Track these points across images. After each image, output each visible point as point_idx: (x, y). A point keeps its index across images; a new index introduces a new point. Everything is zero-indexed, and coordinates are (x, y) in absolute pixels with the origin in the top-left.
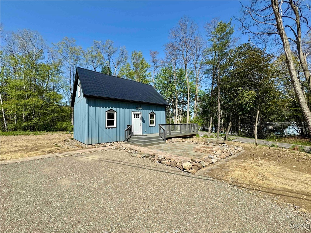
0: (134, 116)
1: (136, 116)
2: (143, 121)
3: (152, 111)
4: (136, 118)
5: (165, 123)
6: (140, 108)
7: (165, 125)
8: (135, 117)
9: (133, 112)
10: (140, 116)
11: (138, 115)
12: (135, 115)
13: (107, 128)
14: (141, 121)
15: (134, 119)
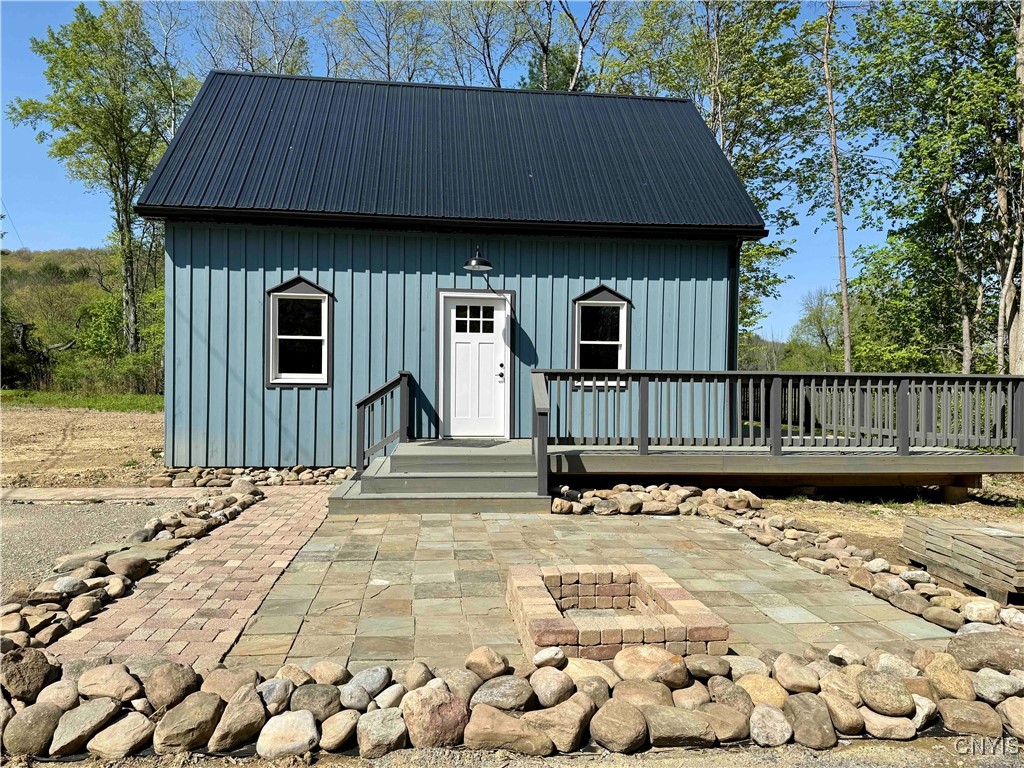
0: (454, 319)
1: (476, 318)
2: (521, 346)
3: (593, 284)
4: (475, 328)
5: (720, 366)
6: (474, 262)
7: (721, 378)
8: (461, 327)
9: (442, 295)
10: (501, 318)
11: (489, 312)
12: (461, 311)
13: (272, 387)
14: (504, 353)
15: (456, 336)
